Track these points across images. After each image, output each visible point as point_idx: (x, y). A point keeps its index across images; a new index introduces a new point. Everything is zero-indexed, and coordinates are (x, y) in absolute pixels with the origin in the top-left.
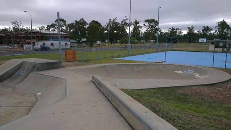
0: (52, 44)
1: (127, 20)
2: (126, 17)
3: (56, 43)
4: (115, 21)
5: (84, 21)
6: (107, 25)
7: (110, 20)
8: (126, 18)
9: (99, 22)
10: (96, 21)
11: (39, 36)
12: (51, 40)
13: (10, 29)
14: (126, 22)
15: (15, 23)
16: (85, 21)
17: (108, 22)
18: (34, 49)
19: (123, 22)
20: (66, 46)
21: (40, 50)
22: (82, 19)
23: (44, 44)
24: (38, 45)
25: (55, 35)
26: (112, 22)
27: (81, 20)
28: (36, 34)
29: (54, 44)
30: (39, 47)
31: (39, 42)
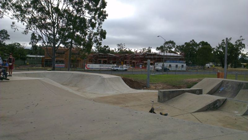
0: (170, 66)
1: (242, 40)
2: (241, 36)
3: (174, 65)
4: (229, 42)
5: (194, 42)
6: (218, 46)
7: (223, 40)
8: (241, 38)
9: (208, 43)
10: (205, 42)
11: (156, 58)
12: (168, 61)
13: (115, 50)
14: (241, 43)
15: (120, 45)
16: (196, 42)
17: (220, 43)
18: (156, 70)
19: (238, 43)
20: (182, 68)
21: (161, 71)
22: (193, 40)
23: (163, 65)
24: (159, 66)
25: (171, 57)
26: (225, 43)
27: (191, 41)
28: (153, 56)
29: (172, 65)
30: (160, 68)
31: (159, 63)
